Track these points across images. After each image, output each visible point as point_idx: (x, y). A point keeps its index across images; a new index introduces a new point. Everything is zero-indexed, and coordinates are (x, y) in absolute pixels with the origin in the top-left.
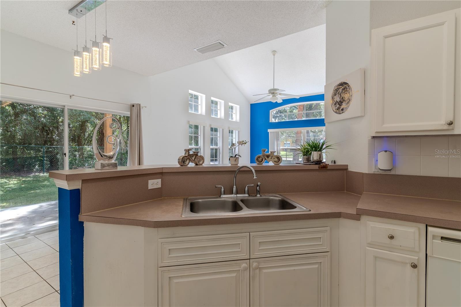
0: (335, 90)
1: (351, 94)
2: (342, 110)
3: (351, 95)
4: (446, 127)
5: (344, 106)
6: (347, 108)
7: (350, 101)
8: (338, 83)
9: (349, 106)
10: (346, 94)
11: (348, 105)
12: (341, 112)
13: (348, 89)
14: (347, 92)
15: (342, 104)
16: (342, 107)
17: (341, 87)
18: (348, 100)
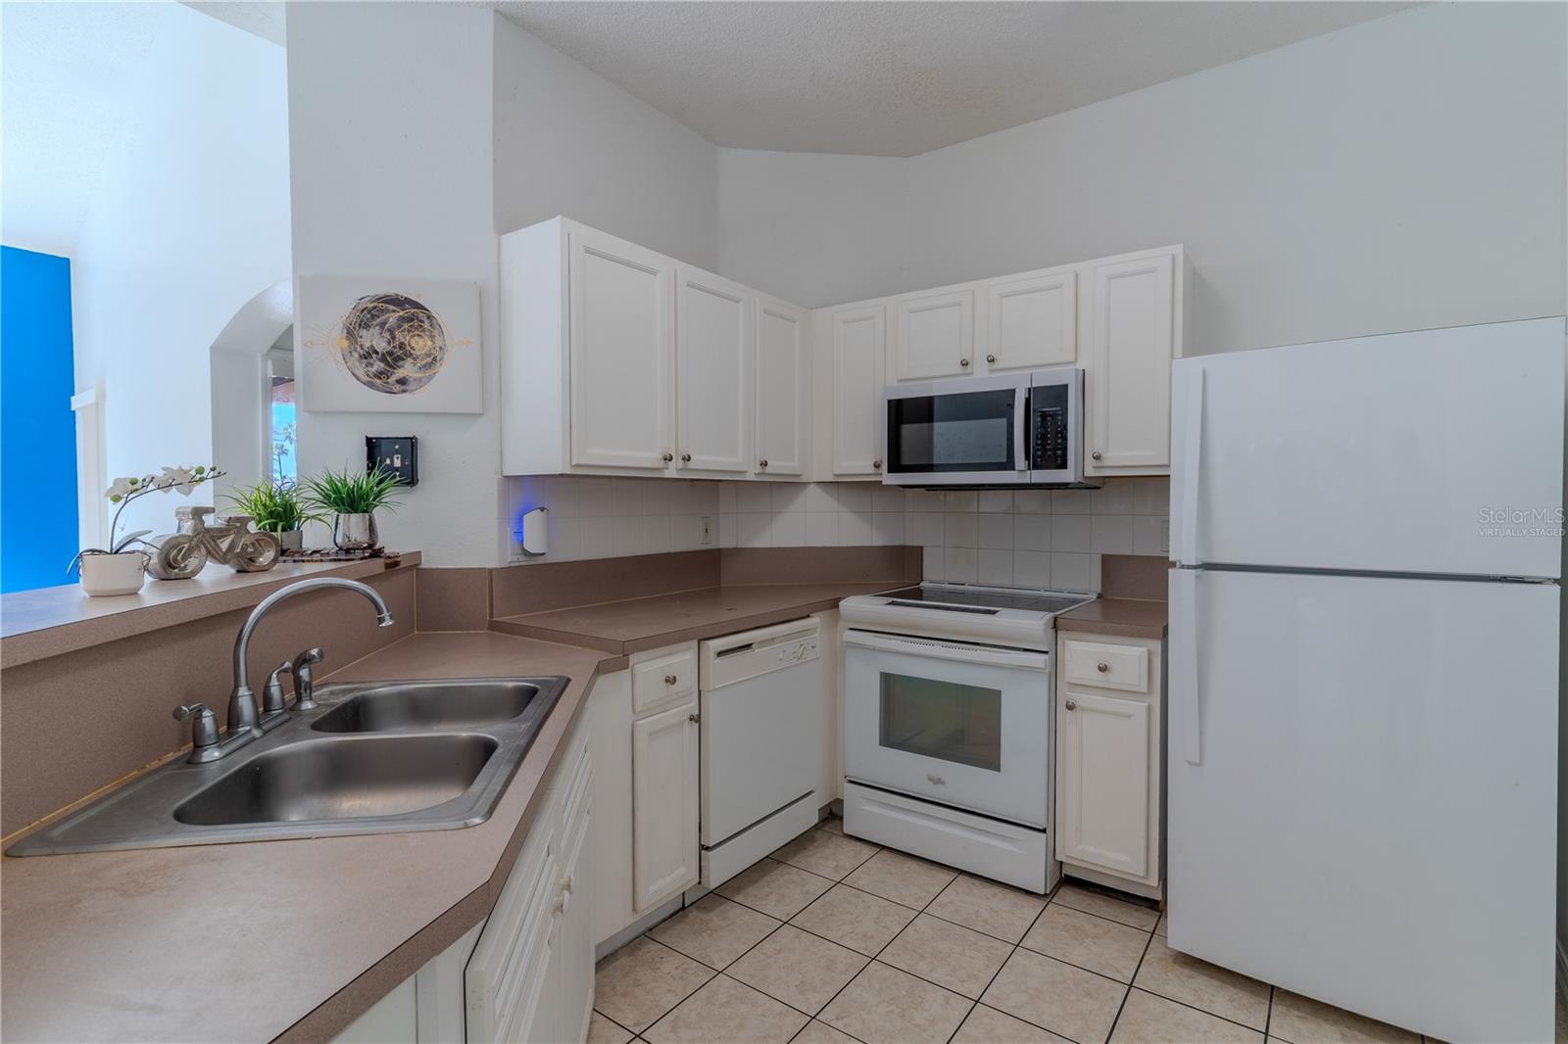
0: (361, 307)
1: (439, 342)
2: (402, 382)
3: (441, 348)
4: (661, 464)
5: (407, 369)
6: (424, 380)
7: (438, 365)
8: (381, 291)
9: (430, 377)
10: (416, 338)
11: (430, 372)
12: (398, 387)
13: (426, 325)
14: (422, 334)
15: (401, 363)
16: (400, 373)
17: (392, 307)
18: (429, 360)
